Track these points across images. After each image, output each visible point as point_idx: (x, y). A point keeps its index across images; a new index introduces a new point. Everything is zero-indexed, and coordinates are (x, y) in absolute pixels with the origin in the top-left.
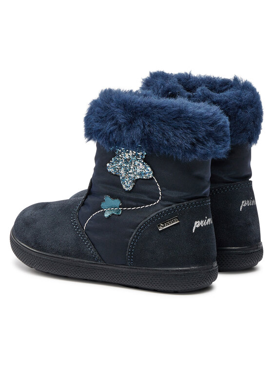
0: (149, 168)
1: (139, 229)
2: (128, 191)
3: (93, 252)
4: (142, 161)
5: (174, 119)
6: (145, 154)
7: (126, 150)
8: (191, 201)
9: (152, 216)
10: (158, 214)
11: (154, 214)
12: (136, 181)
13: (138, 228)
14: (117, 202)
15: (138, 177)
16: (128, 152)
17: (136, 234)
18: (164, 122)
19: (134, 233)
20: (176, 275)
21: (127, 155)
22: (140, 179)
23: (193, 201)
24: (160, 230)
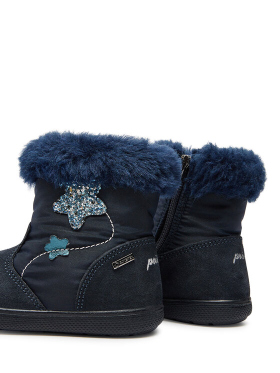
0: (102, 204)
1: (91, 269)
2: (77, 230)
3: (34, 300)
4: (96, 197)
5: (140, 150)
6: (100, 188)
7: (78, 185)
8: (143, 239)
9: (105, 254)
10: (112, 252)
11: (107, 253)
12: (86, 218)
13: (89, 268)
14: (65, 242)
15: (89, 214)
16: (81, 188)
17: (88, 275)
18: (128, 153)
19: (86, 274)
20: (133, 317)
21: (78, 191)
22: (91, 216)
23: (145, 239)
24: (115, 269)
